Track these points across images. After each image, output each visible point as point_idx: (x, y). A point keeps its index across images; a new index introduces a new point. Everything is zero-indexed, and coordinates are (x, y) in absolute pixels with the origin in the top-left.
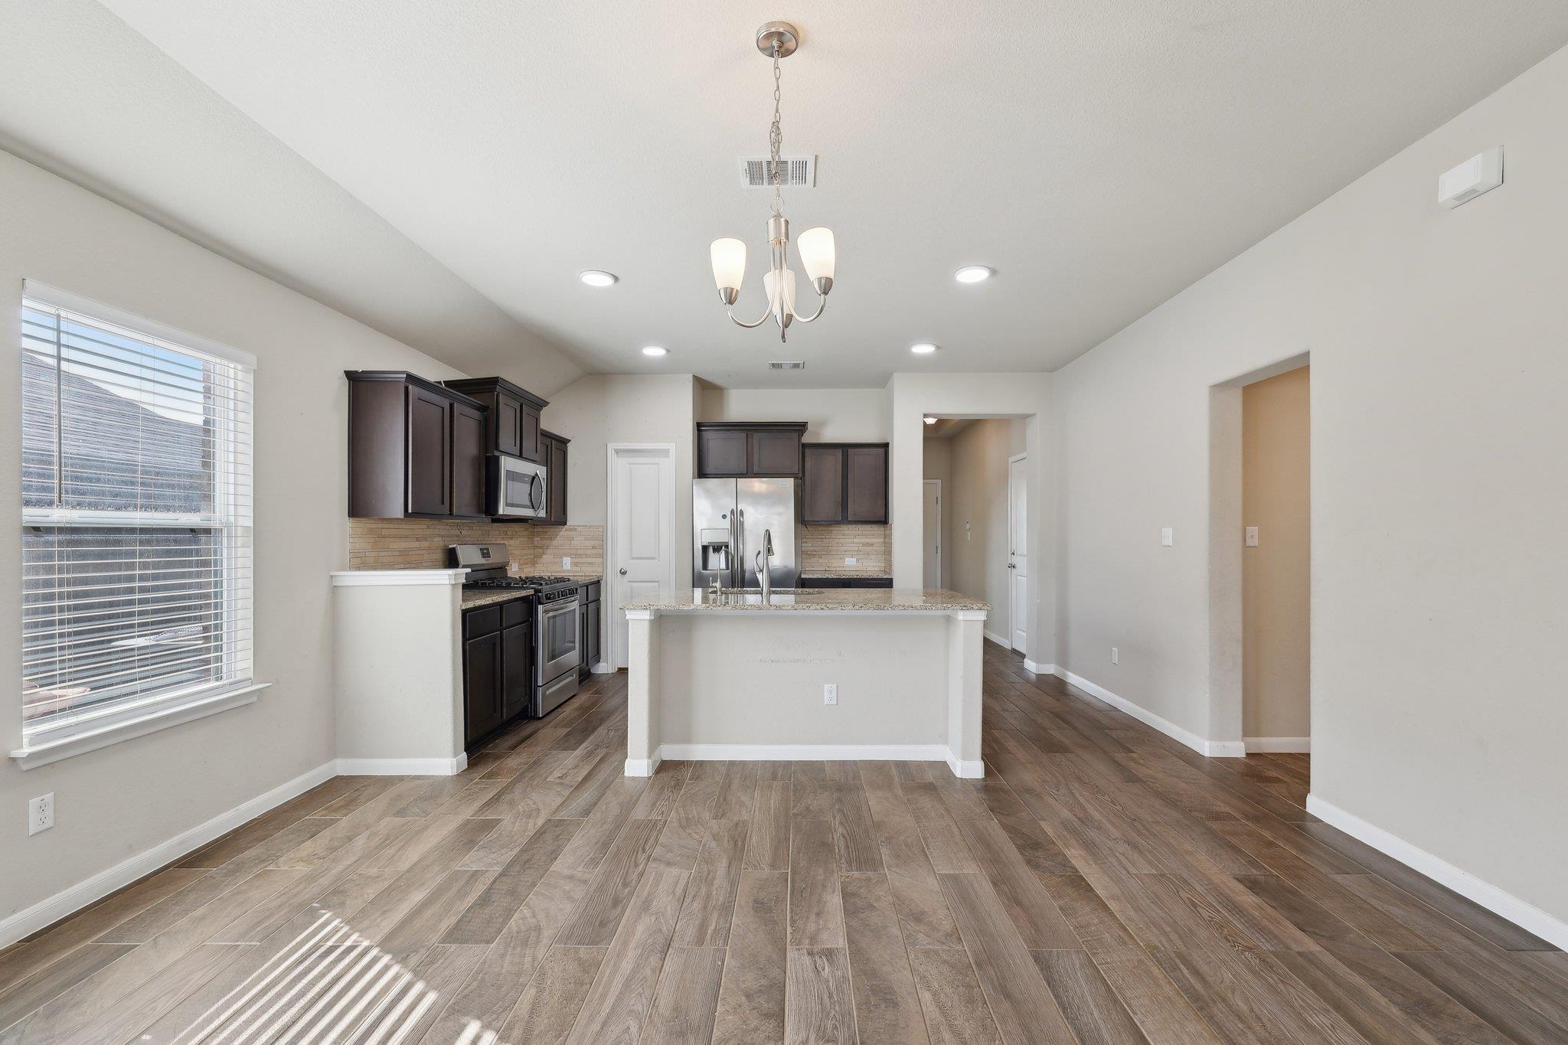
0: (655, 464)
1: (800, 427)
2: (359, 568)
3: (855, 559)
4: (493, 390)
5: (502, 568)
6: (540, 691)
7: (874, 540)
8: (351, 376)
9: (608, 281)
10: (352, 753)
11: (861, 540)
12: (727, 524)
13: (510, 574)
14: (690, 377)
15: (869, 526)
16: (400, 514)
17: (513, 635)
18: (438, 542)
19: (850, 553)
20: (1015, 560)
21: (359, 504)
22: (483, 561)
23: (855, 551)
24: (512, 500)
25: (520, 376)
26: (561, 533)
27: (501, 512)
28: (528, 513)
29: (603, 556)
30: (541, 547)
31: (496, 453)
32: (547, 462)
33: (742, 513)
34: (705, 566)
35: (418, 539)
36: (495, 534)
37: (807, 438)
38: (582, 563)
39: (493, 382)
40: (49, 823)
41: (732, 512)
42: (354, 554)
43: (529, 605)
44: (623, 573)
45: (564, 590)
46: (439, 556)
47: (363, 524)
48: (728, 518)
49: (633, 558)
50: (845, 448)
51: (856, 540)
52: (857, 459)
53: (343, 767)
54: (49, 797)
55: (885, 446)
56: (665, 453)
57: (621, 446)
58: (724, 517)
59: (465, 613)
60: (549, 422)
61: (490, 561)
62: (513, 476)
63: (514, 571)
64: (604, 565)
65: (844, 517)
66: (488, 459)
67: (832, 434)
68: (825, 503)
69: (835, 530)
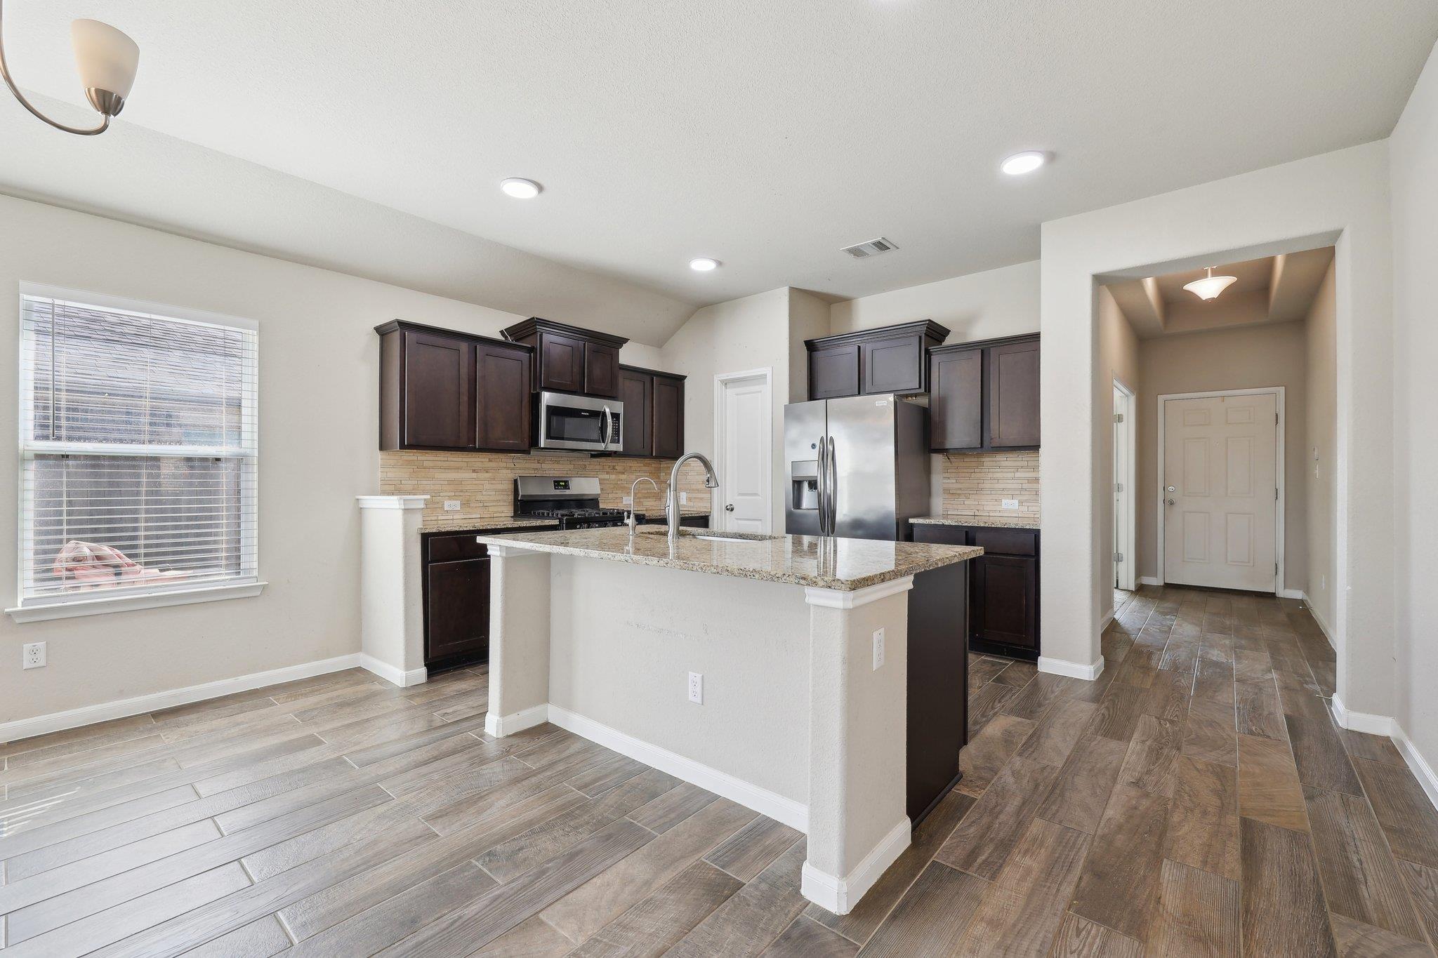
0: (758, 392)
1: (918, 328)
3: (1016, 502)
4: (535, 331)
8: (382, 329)
10: (367, 651)
11: (1026, 475)
12: (816, 454)
14: (785, 290)
15: (1016, 455)
19: (1009, 492)
21: (383, 440)
23: (1015, 489)
24: (562, 436)
27: (542, 445)
31: (538, 390)
32: (644, 398)
33: (832, 441)
34: (798, 504)
35: (474, 471)
38: (695, 498)
40: (42, 663)
41: (822, 439)
42: (385, 482)
44: (731, 509)
48: (818, 448)
49: (739, 494)
50: (987, 346)
51: (1018, 475)
54: (41, 645)
55: (1035, 338)
56: (764, 377)
57: (724, 376)
58: (813, 446)
64: (711, 500)
65: (986, 446)
66: (534, 396)
67: (983, 332)
68: (961, 425)
69: (988, 461)
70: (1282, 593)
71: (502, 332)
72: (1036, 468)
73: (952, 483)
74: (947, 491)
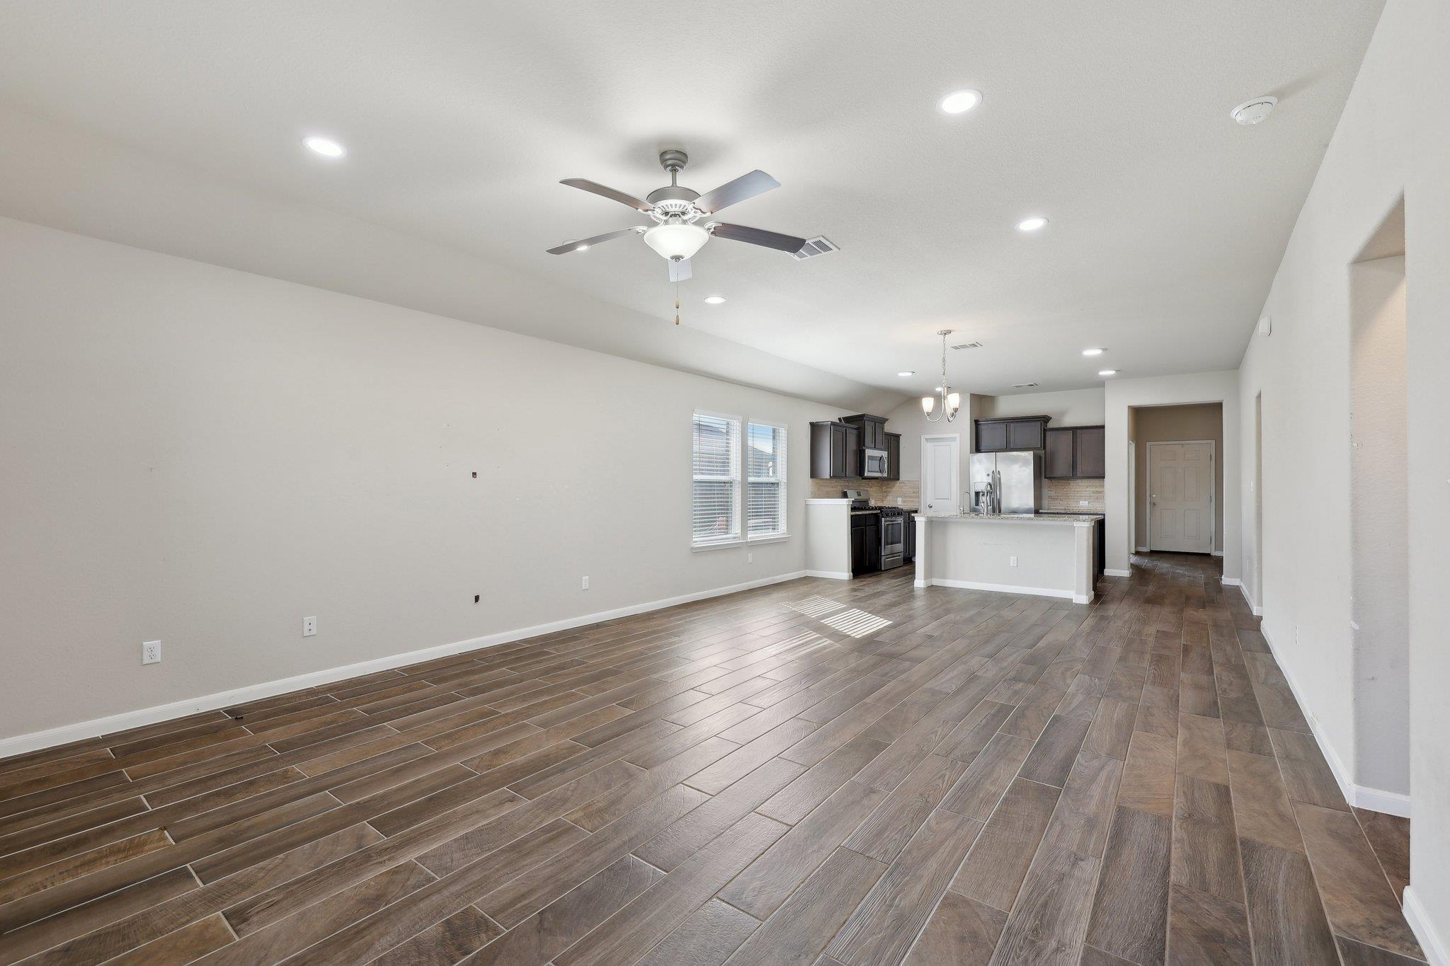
0: (948, 446)
1: (1045, 419)
2: (813, 498)
3: (1087, 502)
4: (862, 420)
5: (866, 502)
6: (883, 558)
7: (1100, 490)
8: (812, 424)
9: (910, 374)
10: (813, 568)
11: (1092, 490)
12: (990, 479)
13: (870, 505)
14: (969, 395)
15: (1091, 480)
16: (828, 477)
17: (870, 531)
18: (840, 489)
19: (1083, 498)
21: (814, 474)
22: (857, 498)
23: (1087, 496)
24: (871, 470)
25: (873, 410)
26: (896, 485)
27: (866, 475)
28: (878, 475)
29: (919, 497)
30: (886, 492)
31: (864, 448)
32: (888, 449)
33: (1000, 473)
34: (977, 504)
35: (832, 487)
36: (864, 485)
37: (1051, 425)
38: (907, 500)
39: (863, 416)
41: (993, 472)
42: (812, 492)
43: (877, 518)
44: (930, 507)
45: (896, 512)
46: (840, 494)
47: (817, 481)
48: (991, 476)
49: (936, 498)
50: (1074, 430)
51: (1087, 489)
52: (1083, 436)
53: (810, 573)
55: (1102, 427)
56: (954, 439)
57: (928, 437)
58: (988, 475)
59: (852, 516)
60: (889, 428)
61: (860, 498)
62: (871, 458)
63: (872, 503)
64: (919, 502)
65: (1074, 474)
66: (860, 451)
67: (1070, 420)
68: (1061, 465)
69: (1073, 483)
70: (1214, 553)
71: (840, 419)
72: (1103, 486)
73: (1053, 493)
74: (1050, 497)
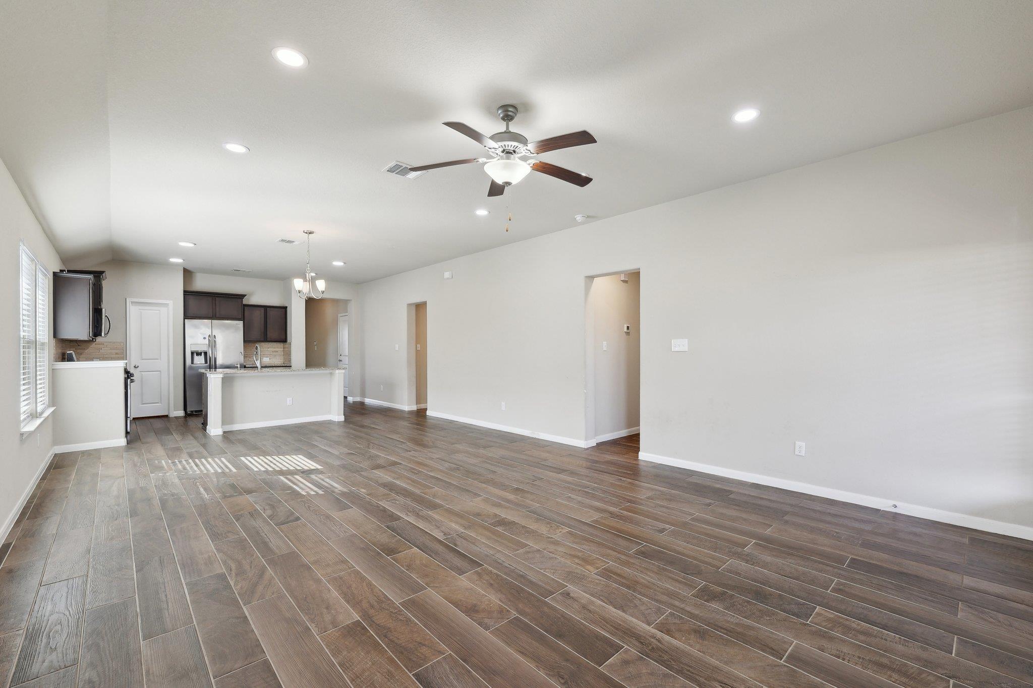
0: (159, 310)
1: (241, 297)
2: (58, 361)
3: (268, 359)
7: (277, 350)
8: (56, 274)
11: (272, 350)
12: (207, 341)
14: (182, 268)
15: (276, 343)
19: (266, 355)
20: (341, 358)
21: (55, 332)
23: (268, 355)
26: (92, 346)
31: (101, 307)
33: (215, 336)
34: (192, 363)
37: (245, 301)
41: (209, 336)
42: (56, 355)
44: (136, 367)
48: (208, 339)
49: (143, 359)
50: (266, 308)
52: (271, 313)
55: (286, 308)
56: (166, 305)
58: (205, 338)
65: (265, 339)
67: (258, 301)
68: (256, 333)
